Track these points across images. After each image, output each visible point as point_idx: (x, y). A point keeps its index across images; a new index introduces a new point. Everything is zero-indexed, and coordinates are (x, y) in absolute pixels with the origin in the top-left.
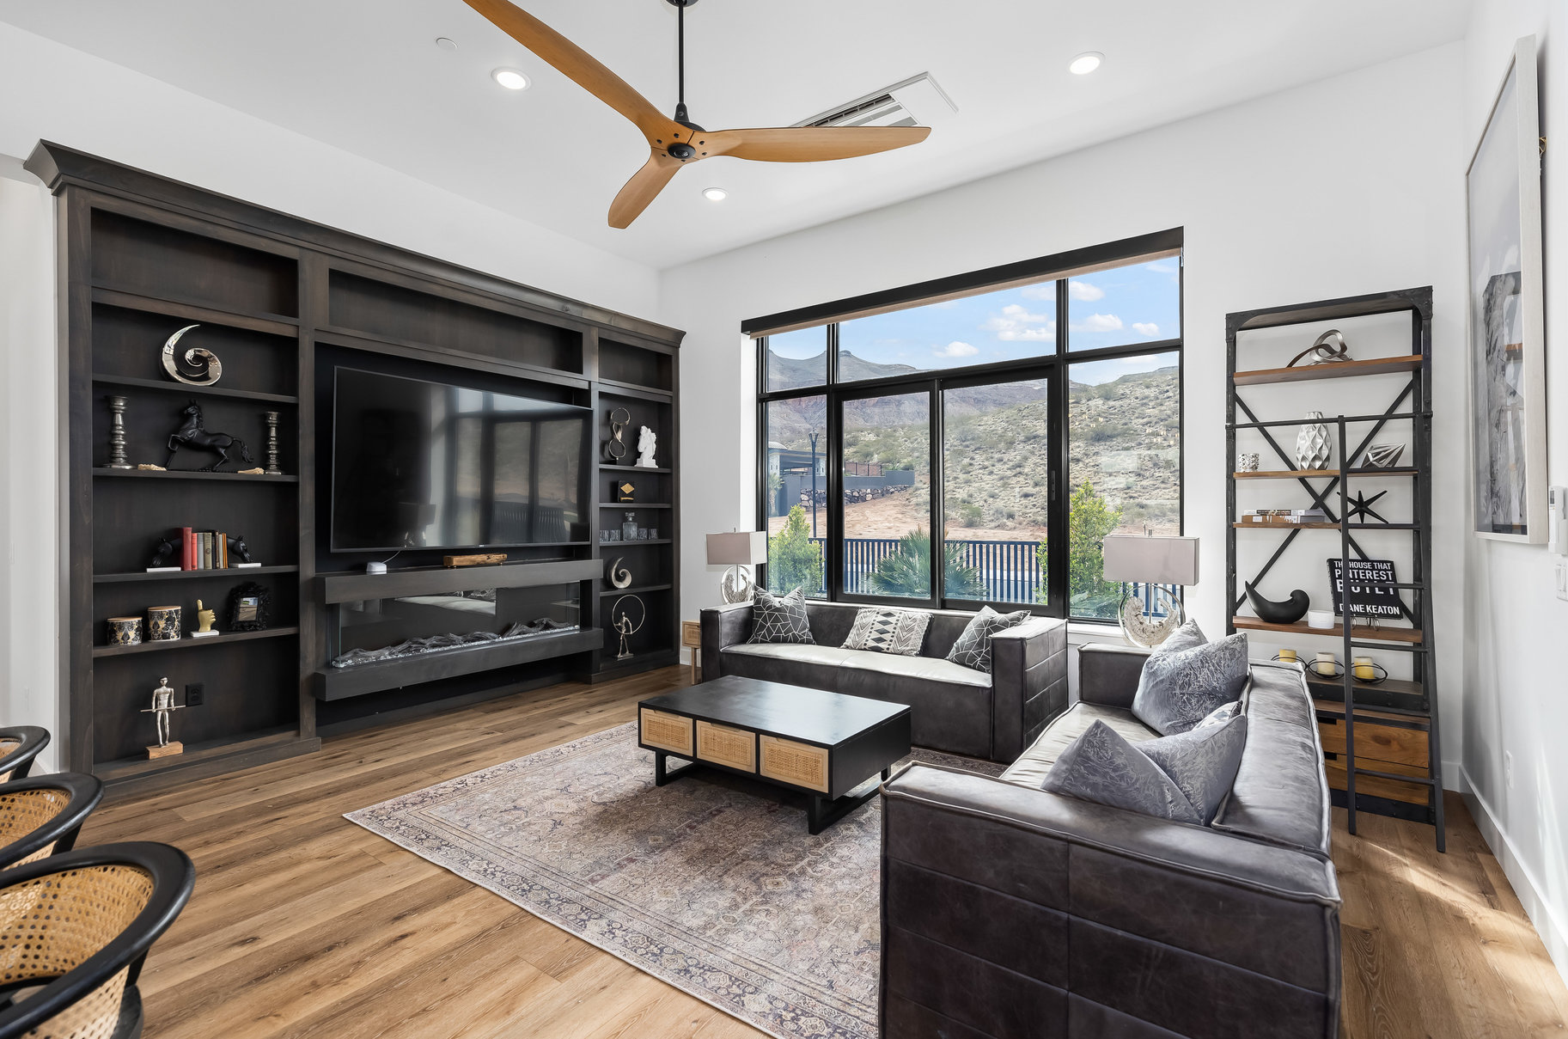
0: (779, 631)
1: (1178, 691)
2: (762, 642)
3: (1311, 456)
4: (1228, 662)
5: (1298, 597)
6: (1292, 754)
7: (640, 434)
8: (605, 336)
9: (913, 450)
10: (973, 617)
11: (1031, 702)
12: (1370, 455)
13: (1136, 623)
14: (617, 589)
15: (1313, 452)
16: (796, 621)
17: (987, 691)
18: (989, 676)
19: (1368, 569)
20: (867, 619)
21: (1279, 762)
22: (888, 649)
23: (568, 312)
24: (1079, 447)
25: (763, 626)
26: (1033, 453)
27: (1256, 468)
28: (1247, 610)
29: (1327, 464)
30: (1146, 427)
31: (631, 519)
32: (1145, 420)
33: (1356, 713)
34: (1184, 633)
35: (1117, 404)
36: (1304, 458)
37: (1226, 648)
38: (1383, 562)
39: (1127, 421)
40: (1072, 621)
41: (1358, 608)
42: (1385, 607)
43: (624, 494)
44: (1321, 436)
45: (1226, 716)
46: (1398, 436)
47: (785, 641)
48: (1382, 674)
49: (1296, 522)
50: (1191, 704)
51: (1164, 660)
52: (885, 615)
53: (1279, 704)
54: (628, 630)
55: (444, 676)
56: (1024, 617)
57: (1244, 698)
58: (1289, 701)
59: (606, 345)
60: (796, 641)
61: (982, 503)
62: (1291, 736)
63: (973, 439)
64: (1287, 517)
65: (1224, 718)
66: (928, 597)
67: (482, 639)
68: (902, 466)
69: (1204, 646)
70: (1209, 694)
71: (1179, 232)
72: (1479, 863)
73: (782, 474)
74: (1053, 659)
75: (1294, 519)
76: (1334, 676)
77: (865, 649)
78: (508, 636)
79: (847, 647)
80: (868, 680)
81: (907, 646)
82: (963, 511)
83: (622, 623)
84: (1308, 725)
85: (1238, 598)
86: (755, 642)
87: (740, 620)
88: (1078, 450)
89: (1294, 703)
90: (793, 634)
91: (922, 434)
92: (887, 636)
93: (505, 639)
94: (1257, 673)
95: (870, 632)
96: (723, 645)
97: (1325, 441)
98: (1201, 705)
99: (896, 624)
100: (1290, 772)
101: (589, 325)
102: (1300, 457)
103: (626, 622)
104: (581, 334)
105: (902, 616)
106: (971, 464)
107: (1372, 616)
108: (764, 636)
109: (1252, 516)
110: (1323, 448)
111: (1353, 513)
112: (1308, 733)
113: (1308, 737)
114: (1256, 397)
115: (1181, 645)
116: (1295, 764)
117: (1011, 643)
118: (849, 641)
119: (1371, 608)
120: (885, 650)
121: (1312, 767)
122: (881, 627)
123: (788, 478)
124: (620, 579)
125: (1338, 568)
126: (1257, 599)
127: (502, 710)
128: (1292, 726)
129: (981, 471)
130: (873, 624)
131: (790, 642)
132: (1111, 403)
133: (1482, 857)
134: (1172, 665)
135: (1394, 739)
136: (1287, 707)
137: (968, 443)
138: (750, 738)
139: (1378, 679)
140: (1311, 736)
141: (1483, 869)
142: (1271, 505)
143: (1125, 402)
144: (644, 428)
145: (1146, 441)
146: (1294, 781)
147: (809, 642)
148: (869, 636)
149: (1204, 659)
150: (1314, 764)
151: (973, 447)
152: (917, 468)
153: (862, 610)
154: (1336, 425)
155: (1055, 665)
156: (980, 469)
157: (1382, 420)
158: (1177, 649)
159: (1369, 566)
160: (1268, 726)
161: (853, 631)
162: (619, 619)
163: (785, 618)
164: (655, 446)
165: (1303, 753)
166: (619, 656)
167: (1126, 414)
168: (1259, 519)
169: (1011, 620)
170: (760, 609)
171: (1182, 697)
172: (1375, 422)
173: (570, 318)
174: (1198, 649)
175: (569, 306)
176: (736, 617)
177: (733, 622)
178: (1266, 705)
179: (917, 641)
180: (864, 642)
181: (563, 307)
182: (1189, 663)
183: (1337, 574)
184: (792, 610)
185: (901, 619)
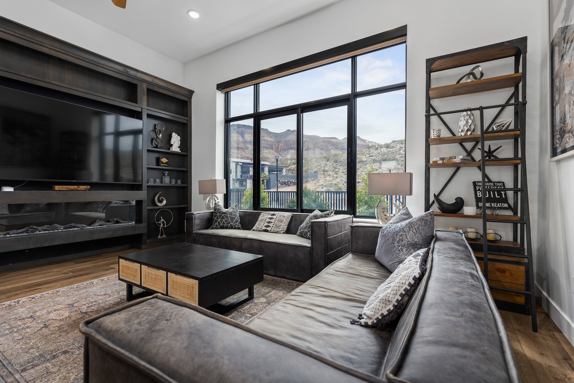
0: (224, 223)
1: (396, 244)
2: (216, 228)
3: (466, 129)
4: (423, 227)
5: (459, 200)
6: (465, 282)
7: (172, 136)
8: (151, 87)
9: (318, 165)
10: (309, 215)
11: (330, 254)
12: (494, 127)
13: (383, 215)
14: (158, 206)
15: (467, 127)
16: (232, 219)
17: (309, 249)
18: (310, 241)
19: (492, 186)
20: (264, 217)
21: (456, 289)
22: (271, 230)
23: (128, 73)
24: (377, 165)
25: (216, 221)
26: (361, 167)
27: (440, 136)
28: (435, 208)
29: (473, 133)
30: (401, 158)
31: (166, 175)
32: (401, 156)
33: (490, 257)
34: (402, 214)
35: (391, 150)
36: (462, 131)
37: (422, 219)
38: (499, 182)
39: (394, 156)
40: (356, 217)
41: (488, 205)
42: (501, 204)
43: (163, 163)
44: (471, 119)
45: (419, 256)
46: (508, 117)
47: (227, 228)
48: (499, 238)
49: (458, 162)
50: (403, 251)
51: (390, 228)
52: (271, 215)
53: (453, 249)
54: (164, 225)
55: (46, 245)
56: (331, 213)
57: (432, 247)
58: (457, 247)
59: (151, 92)
60: (232, 228)
61: (342, 185)
62: (462, 268)
63: (339, 162)
64: (454, 160)
65: (418, 257)
66: (295, 208)
67: (75, 227)
68: (313, 171)
69: (411, 219)
70: (413, 246)
71: (404, 28)
72: (557, 339)
73: (269, 174)
74: (344, 233)
75: (458, 160)
76: (475, 239)
77: (261, 231)
78: (93, 226)
79: (253, 230)
80: (256, 244)
81: (280, 229)
82: (335, 188)
83: (161, 222)
84: (471, 260)
85: (431, 202)
86: (213, 228)
87: (206, 218)
88: (377, 166)
89: (461, 248)
90: (231, 225)
91: (321, 160)
92: (271, 225)
93: (90, 227)
94: (439, 234)
95: (264, 223)
96: (195, 229)
97: (473, 121)
98: (408, 252)
99: (276, 219)
100: (465, 298)
101: (141, 81)
102: (460, 130)
103: (163, 221)
104: (137, 85)
105: (279, 215)
106: (339, 171)
107: (495, 208)
108: (217, 226)
109: (437, 161)
110: (472, 125)
111: (486, 157)
112: (473, 266)
113: (473, 269)
114: (439, 104)
115: (400, 220)
116: (469, 291)
117: (321, 224)
118: (255, 228)
119: (494, 204)
120: (270, 231)
121: (481, 292)
122: (269, 220)
123: (271, 175)
124: (161, 202)
125: (478, 186)
126: (440, 202)
127: (85, 262)
128: (461, 262)
129: (342, 174)
130: (266, 219)
131: (229, 228)
132: (389, 149)
133: (557, 335)
134: (394, 230)
135: (507, 270)
136: (457, 250)
137: (338, 163)
138: (164, 274)
139: (496, 240)
140: (475, 268)
141: (560, 342)
142: (446, 155)
143: (394, 149)
144: (174, 134)
145: (401, 163)
146: (471, 308)
147: (239, 228)
148: (263, 225)
149: (410, 225)
150: (482, 290)
151: (339, 165)
152: (319, 172)
153: (263, 213)
154: (478, 112)
155: (345, 236)
156: (342, 173)
157: (503, 107)
158: (397, 222)
159: (492, 184)
160: (446, 261)
161: (257, 223)
162: (159, 220)
163: (227, 217)
164: (180, 142)
165: (472, 281)
166: (159, 237)
167: (394, 153)
168: (441, 162)
169: (325, 215)
170: (216, 213)
171: (398, 248)
172: (500, 108)
173: (130, 76)
174: (407, 221)
175: (129, 70)
176: (203, 216)
177: (201, 219)
178: (444, 249)
179: (284, 226)
180: (261, 227)
181: (125, 70)
182: (402, 229)
183: (477, 189)
184: (231, 213)
185: (278, 217)
